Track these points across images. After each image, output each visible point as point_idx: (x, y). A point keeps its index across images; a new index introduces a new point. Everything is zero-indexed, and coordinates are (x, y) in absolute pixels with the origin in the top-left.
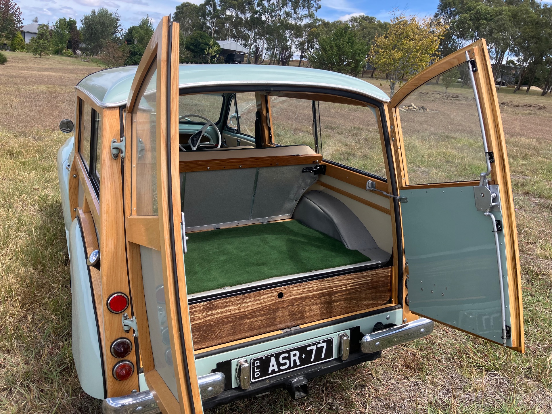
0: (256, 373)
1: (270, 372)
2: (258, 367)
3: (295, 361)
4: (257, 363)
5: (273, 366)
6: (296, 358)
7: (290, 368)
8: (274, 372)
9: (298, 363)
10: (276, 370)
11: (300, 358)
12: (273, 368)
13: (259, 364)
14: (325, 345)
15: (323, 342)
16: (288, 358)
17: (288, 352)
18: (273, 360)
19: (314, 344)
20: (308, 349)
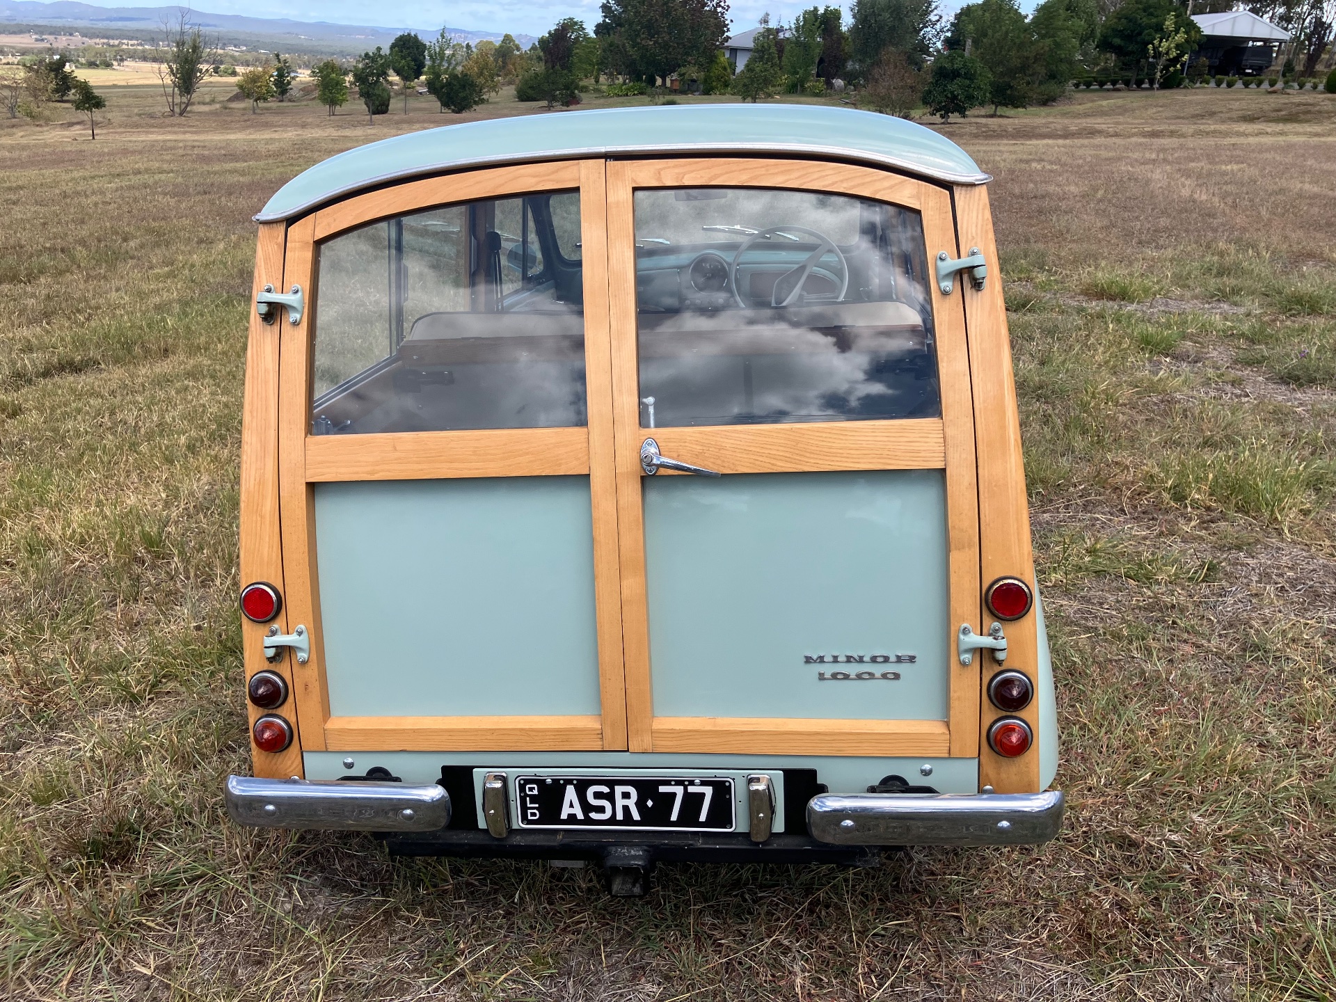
0: (529, 811)
1: (564, 816)
2: (534, 799)
3: (626, 809)
4: (531, 789)
5: (571, 806)
6: (631, 803)
7: (612, 820)
8: (572, 819)
9: (636, 816)
10: (580, 816)
11: (640, 804)
12: (572, 811)
13: (535, 792)
14: (708, 791)
15: (703, 783)
16: (610, 797)
17: (611, 783)
18: (570, 793)
19: (678, 783)
20: (662, 789)
